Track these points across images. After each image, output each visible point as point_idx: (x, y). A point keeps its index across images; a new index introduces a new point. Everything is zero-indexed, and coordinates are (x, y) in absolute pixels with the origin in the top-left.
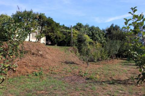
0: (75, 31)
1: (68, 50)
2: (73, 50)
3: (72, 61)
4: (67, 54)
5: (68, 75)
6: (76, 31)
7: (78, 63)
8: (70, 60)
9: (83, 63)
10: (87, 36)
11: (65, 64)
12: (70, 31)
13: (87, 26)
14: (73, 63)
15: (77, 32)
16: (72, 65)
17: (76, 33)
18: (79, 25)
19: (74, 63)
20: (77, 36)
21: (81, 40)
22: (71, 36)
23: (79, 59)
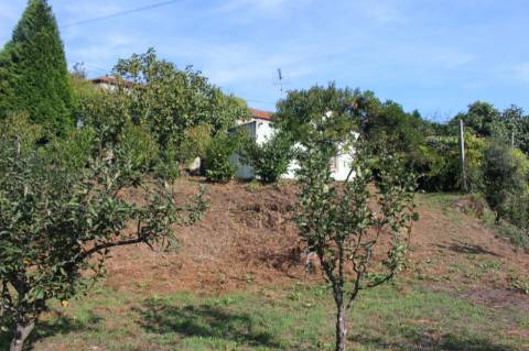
0: (474, 138)
1: (453, 204)
2: (471, 206)
3: (476, 243)
4: (453, 221)
5: (475, 286)
6: (478, 140)
7: (496, 250)
8: (468, 241)
9: (515, 251)
10: (519, 154)
11: (453, 253)
12: (457, 141)
13: (513, 113)
14: (478, 250)
15: (481, 141)
16: (477, 256)
17: (477, 147)
18: (480, 113)
19: (484, 248)
20: (480, 155)
21: (499, 170)
22: (461, 154)
23: (496, 237)
